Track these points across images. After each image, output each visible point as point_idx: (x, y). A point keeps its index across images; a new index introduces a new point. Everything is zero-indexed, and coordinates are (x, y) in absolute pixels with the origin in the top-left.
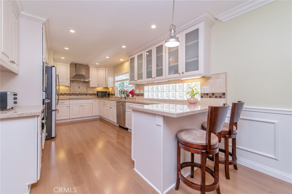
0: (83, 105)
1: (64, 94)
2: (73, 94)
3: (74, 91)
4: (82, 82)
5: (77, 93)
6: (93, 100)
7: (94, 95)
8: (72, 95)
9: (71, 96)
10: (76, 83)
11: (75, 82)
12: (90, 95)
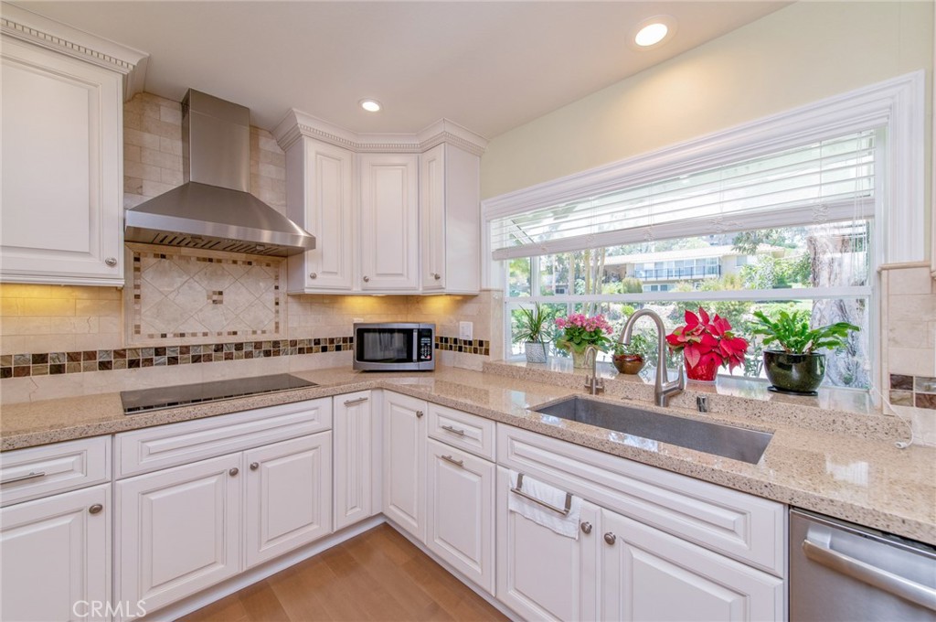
0: (253, 457)
1: (73, 357)
2: (159, 351)
3: (170, 330)
4: (235, 256)
5: (200, 340)
6: (340, 400)
7: (324, 349)
8: (149, 362)
9: (142, 370)
10: (187, 258)
11: (185, 251)
12: (301, 351)
